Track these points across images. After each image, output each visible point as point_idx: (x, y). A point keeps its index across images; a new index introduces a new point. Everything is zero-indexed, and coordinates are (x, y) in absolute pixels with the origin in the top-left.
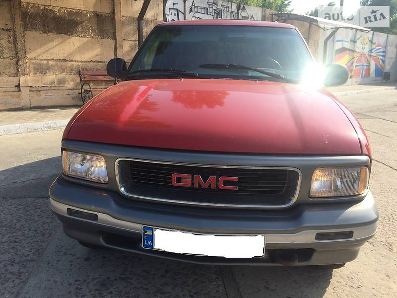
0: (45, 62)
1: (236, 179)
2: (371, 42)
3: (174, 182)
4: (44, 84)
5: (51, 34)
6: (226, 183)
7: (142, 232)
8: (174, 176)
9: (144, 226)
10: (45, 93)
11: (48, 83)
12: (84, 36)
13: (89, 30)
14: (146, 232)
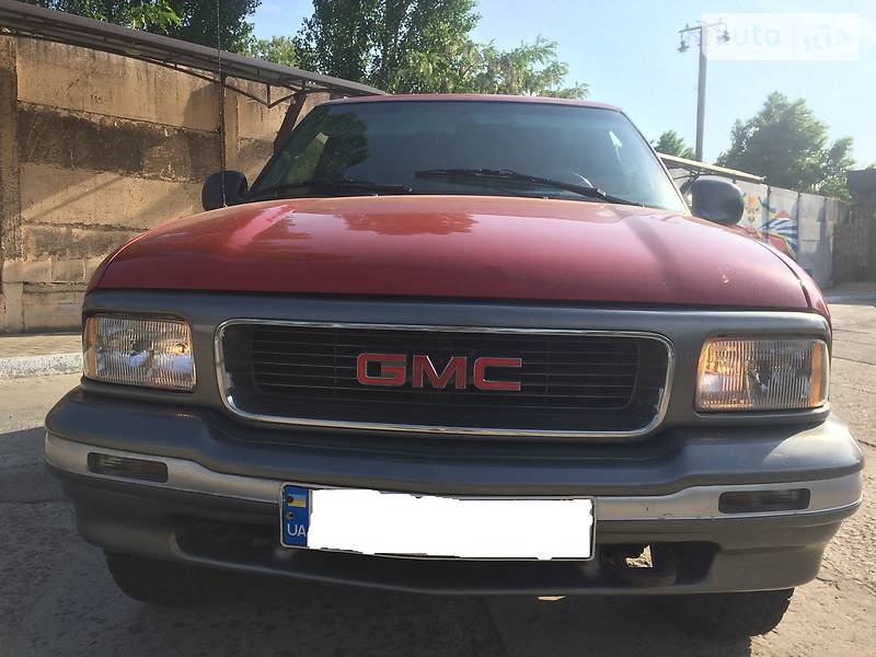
0: (63, 230)
1: (518, 362)
2: (766, 206)
3: (363, 376)
4: (58, 278)
5: (81, 172)
6: (491, 373)
7: (281, 501)
8: (363, 361)
9: (285, 484)
10: (59, 299)
11: (68, 276)
12: (156, 178)
13: (166, 164)
14: (291, 500)
